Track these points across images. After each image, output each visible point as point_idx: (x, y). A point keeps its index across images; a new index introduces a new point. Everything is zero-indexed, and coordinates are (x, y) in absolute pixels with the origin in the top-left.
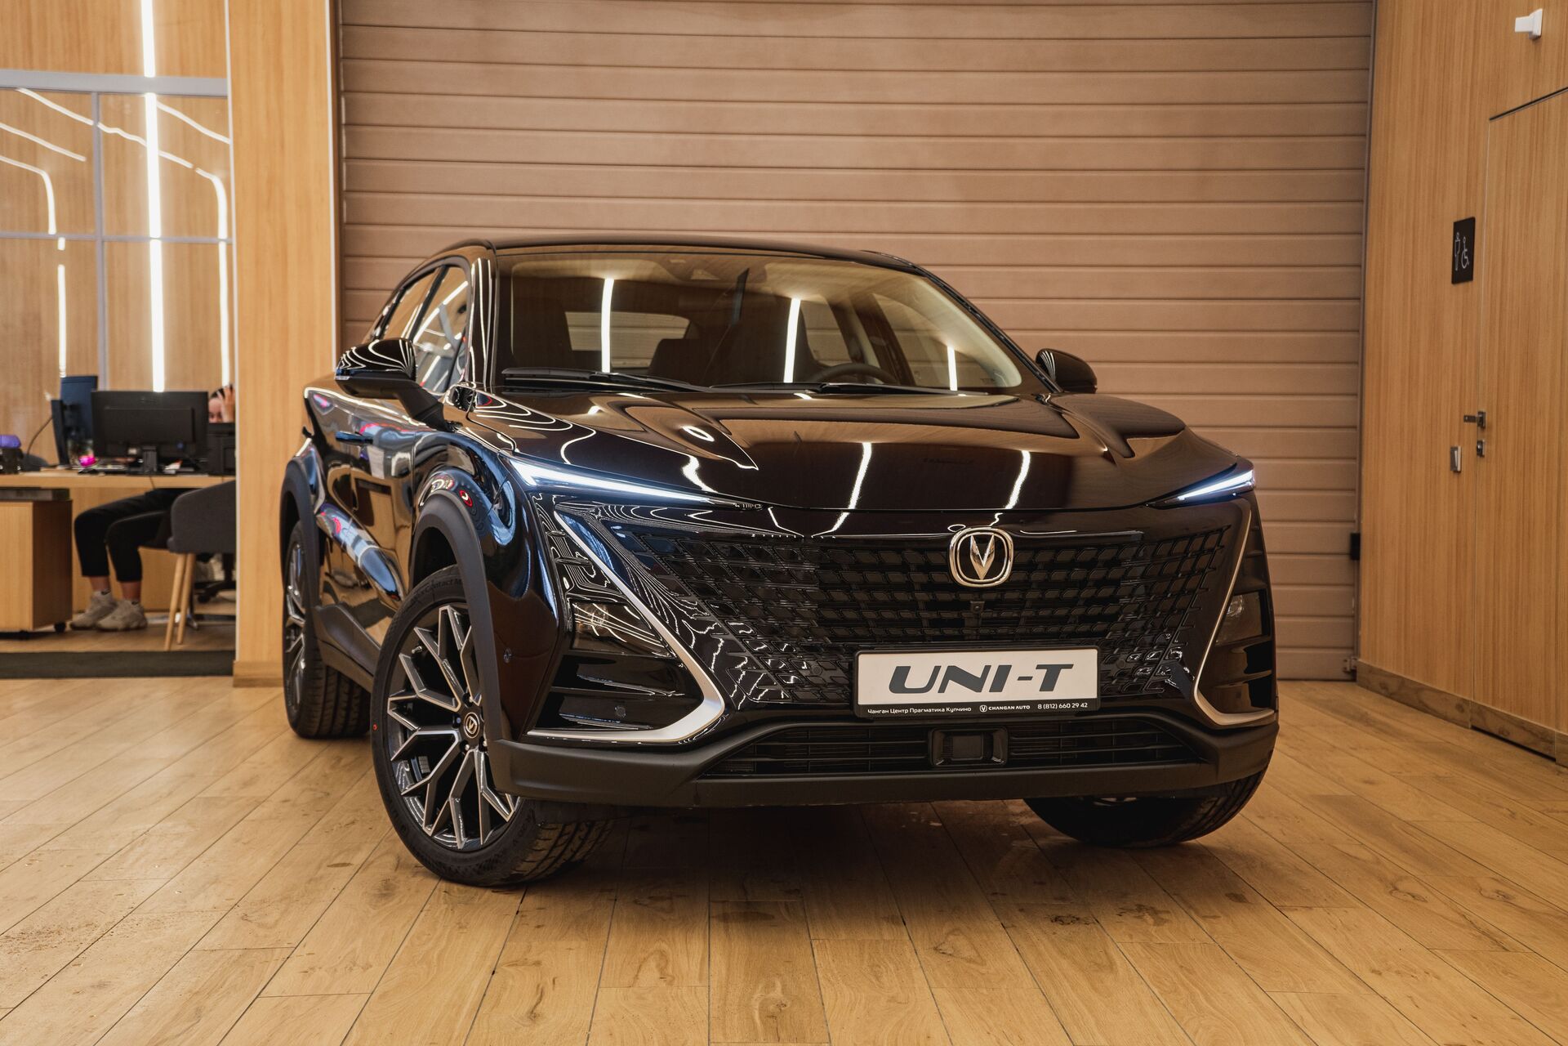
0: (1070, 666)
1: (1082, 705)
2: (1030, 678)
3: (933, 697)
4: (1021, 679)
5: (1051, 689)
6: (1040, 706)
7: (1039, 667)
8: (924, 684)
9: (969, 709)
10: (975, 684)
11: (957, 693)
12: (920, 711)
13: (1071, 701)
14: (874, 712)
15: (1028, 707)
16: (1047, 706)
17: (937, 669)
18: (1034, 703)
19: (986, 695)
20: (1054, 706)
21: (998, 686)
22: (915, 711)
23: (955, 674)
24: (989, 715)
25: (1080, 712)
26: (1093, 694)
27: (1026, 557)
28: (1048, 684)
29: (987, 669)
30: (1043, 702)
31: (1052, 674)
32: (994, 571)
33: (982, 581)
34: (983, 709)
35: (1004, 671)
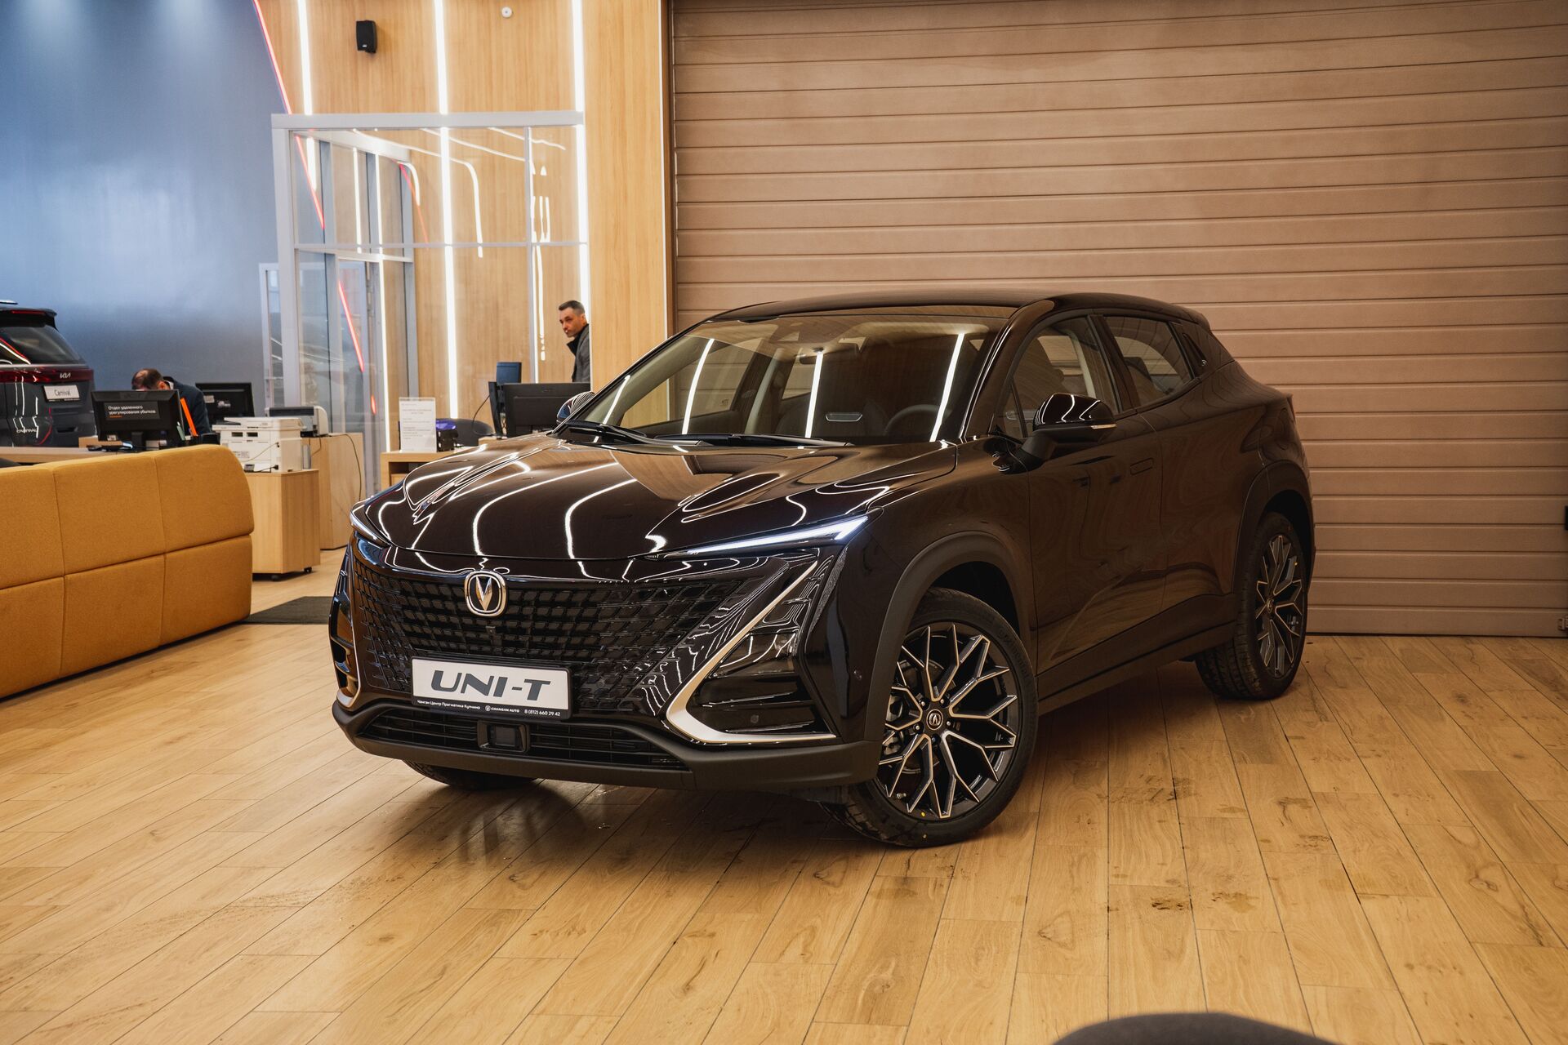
0: (548, 683)
1: (556, 714)
2: (520, 689)
3: (456, 696)
4: (514, 688)
5: (535, 698)
6: (526, 711)
7: (526, 681)
8: (452, 686)
9: (478, 708)
10: (484, 689)
11: (473, 695)
12: (448, 705)
13: (549, 710)
14: (421, 702)
15: (518, 711)
16: (531, 712)
17: (460, 675)
18: (522, 708)
19: (490, 699)
20: (536, 712)
21: (499, 693)
22: (445, 705)
23: (471, 680)
24: (492, 713)
25: (553, 718)
26: (565, 706)
27: (516, 595)
28: (533, 695)
29: (492, 678)
30: (529, 708)
31: (536, 687)
32: (493, 604)
33: (485, 612)
34: (488, 709)
35: (503, 681)
